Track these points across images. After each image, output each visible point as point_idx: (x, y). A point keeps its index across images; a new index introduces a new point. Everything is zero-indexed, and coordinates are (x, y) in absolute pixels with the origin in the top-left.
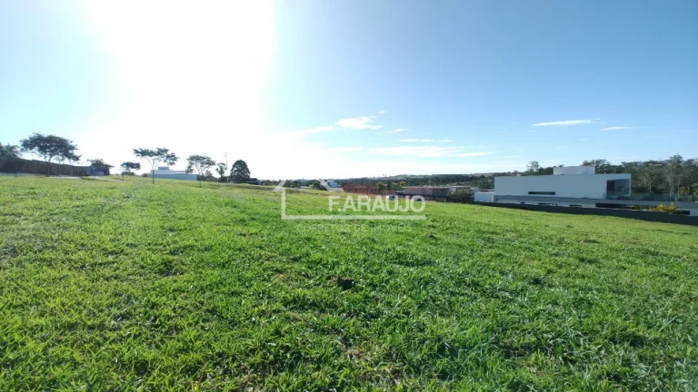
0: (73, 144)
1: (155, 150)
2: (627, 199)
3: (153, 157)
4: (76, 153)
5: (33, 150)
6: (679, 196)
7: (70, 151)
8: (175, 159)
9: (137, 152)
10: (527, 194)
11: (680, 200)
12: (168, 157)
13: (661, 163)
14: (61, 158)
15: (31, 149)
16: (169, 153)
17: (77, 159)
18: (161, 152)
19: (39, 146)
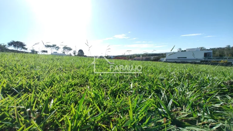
0: (25, 44)
1: (52, 45)
2: (211, 59)
3: (51, 48)
4: (26, 47)
5: (12, 46)
6: (228, 57)
7: (24, 47)
8: (59, 48)
9: (46, 46)
10: (177, 58)
11: (229, 59)
12: (56, 47)
13: (223, 48)
14: (21, 49)
15: (11, 46)
16: (57, 46)
17: (26, 49)
18: (54, 46)
19: (14, 45)
